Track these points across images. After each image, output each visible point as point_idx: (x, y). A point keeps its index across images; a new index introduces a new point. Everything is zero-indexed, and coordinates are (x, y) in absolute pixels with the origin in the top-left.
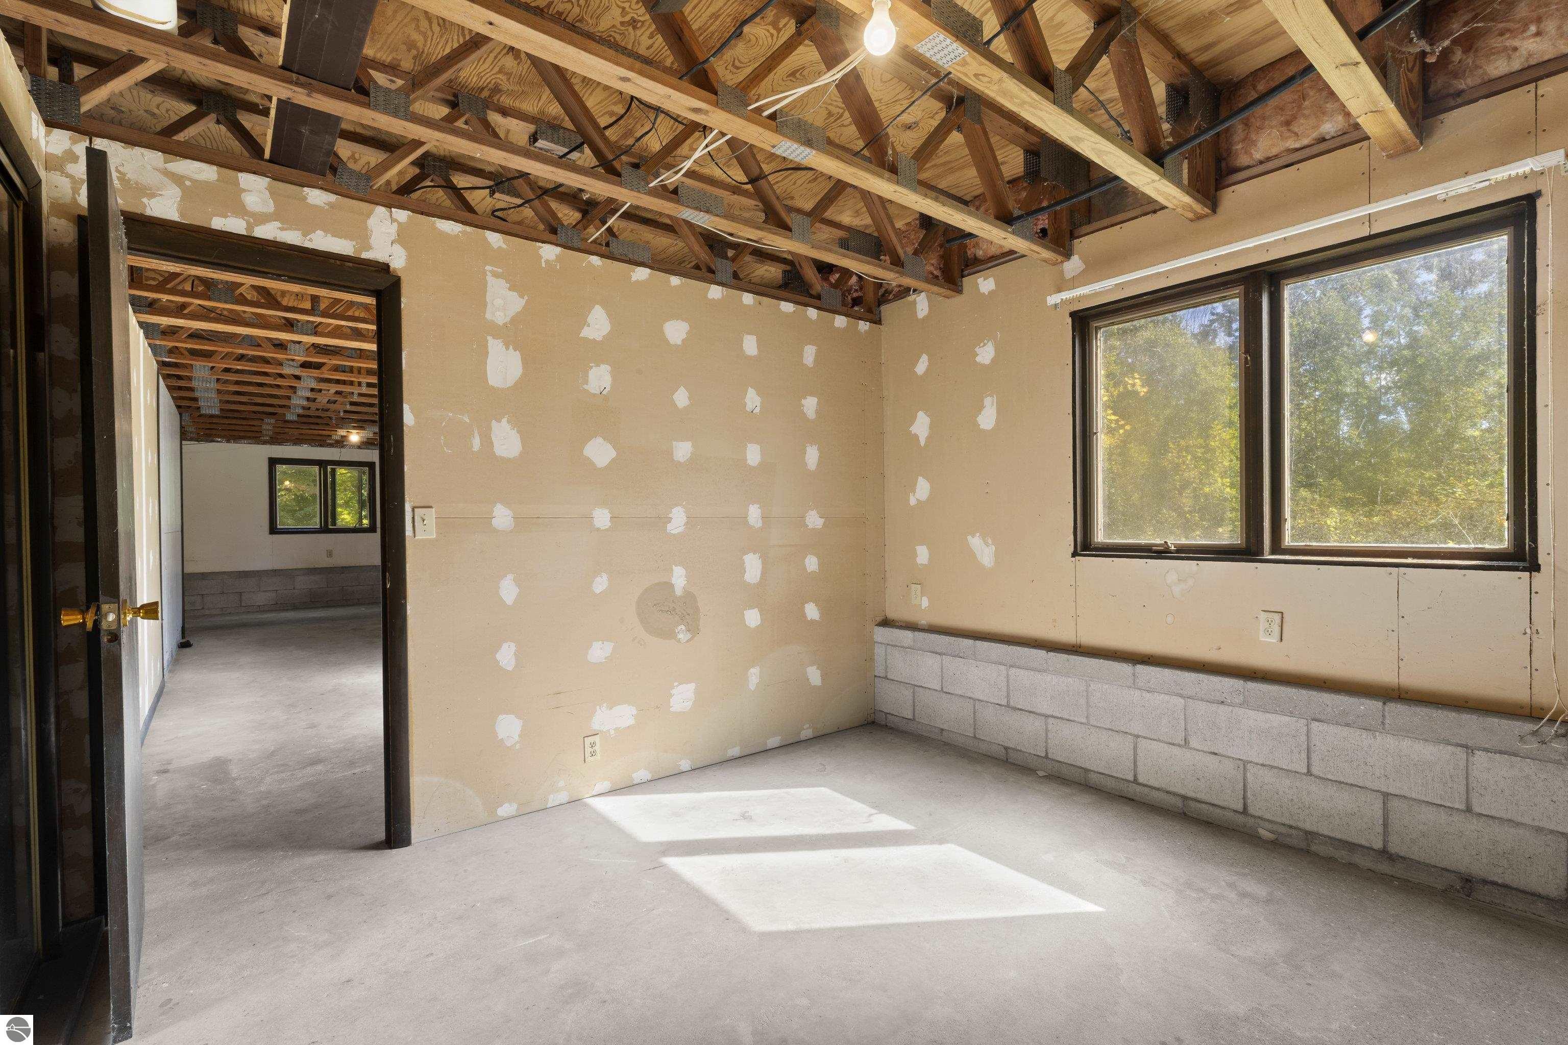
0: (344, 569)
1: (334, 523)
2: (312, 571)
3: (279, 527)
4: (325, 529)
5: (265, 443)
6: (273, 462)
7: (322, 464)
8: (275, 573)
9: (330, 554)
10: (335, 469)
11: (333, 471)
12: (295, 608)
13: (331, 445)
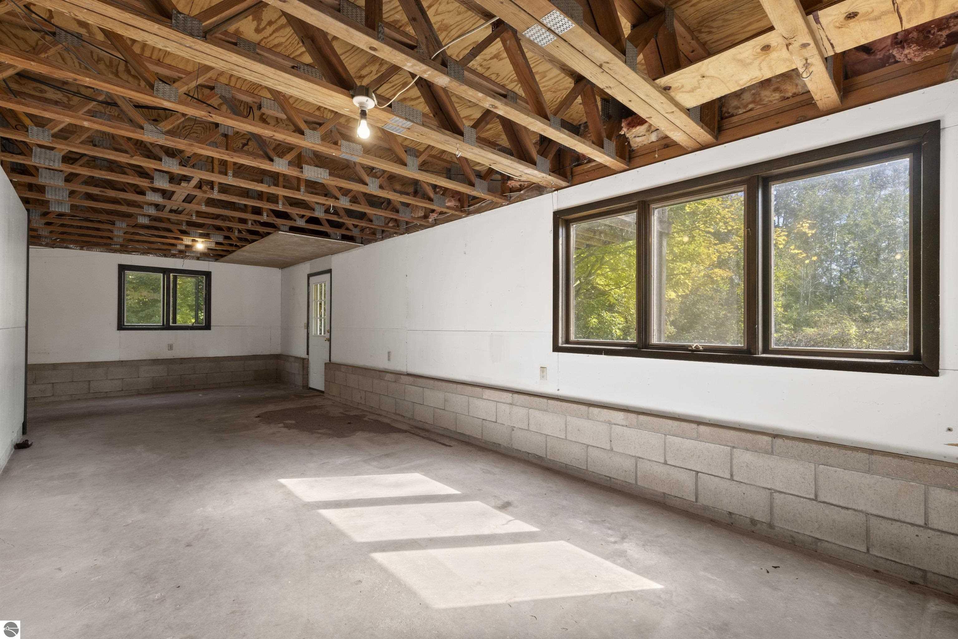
0: (183, 361)
1: (175, 321)
2: (155, 362)
3: (125, 324)
4: (166, 327)
5: (115, 251)
6: (122, 268)
7: (165, 271)
8: (121, 363)
9: (171, 347)
10: (176, 276)
11: (175, 278)
12: (139, 394)
13: (174, 256)
